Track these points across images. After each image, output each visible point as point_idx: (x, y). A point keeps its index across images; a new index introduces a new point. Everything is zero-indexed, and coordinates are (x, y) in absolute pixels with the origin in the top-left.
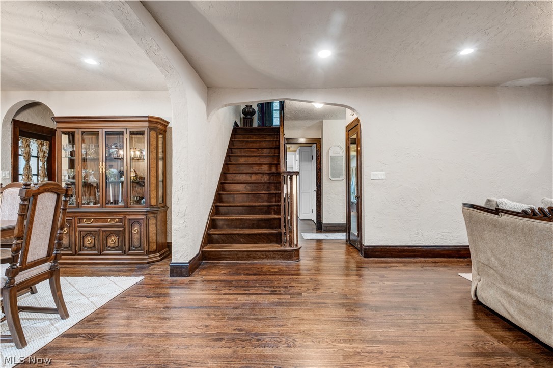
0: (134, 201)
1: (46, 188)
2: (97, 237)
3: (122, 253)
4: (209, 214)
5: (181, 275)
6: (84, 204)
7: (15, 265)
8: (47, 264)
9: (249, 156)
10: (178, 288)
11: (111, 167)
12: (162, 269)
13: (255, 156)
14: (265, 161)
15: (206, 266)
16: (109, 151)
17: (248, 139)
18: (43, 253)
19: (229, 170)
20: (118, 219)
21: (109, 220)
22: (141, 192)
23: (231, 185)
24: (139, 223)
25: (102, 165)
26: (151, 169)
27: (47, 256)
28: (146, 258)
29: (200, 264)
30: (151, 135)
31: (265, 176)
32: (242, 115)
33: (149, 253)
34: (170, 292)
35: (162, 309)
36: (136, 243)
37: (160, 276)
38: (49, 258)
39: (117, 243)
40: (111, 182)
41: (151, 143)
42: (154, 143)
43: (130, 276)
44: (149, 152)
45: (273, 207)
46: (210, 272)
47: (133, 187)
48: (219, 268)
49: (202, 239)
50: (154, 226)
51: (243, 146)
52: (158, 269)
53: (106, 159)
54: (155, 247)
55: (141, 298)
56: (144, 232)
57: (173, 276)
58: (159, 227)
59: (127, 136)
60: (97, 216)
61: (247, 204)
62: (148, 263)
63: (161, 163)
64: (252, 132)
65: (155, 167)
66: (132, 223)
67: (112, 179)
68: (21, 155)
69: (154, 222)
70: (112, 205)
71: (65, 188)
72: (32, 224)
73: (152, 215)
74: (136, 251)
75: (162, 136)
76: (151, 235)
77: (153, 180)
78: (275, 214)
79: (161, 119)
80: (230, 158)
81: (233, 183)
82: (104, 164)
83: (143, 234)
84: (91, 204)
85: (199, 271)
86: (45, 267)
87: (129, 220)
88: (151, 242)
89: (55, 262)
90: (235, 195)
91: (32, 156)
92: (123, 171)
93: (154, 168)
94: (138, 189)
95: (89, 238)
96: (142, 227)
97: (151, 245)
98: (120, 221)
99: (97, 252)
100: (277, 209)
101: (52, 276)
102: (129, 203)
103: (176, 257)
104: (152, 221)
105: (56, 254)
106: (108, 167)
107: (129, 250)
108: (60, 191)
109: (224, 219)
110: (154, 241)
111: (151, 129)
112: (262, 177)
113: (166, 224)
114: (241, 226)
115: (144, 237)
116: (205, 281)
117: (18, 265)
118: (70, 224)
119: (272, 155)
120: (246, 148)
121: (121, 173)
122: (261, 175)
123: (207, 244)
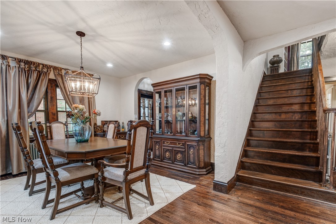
0: (191, 132)
1: (141, 123)
2: (171, 153)
3: (184, 165)
4: (242, 145)
5: (221, 191)
6: (166, 133)
7: (127, 169)
8: (143, 170)
9: (278, 98)
10: (220, 202)
11: (179, 111)
12: (207, 182)
13: (284, 97)
14: (295, 101)
15: (241, 188)
16: (177, 101)
17: (276, 83)
18: (141, 164)
19: (258, 111)
20: (182, 143)
21: (177, 144)
22: (195, 127)
23: (261, 122)
24: (193, 147)
25: (174, 110)
26: (201, 111)
27: (143, 166)
28: (198, 171)
29: (235, 185)
30: (201, 87)
31: (296, 115)
32: (269, 65)
33: (199, 168)
34: (213, 205)
35: (208, 220)
36: (192, 160)
37: (206, 187)
38: (144, 167)
39: (181, 159)
40: (179, 120)
41: (201, 93)
42: (203, 93)
43: (188, 182)
44: (200, 99)
45: (308, 145)
46: (244, 194)
47: (190, 123)
48: (252, 192)
49: (237, 165)
50: (203, 150)
51: (271, 90)
52: (205, 181)
53: (176, 106)
54: (203, 165)
55: (194, 204)
56: (196, 154)
57: (216, 190)
58: (205, 152)
59: (187, 90)
60: (172, 140)
61: (278, 140)
62: (198, 175)
63: (207, 107)
64: (281, 77)
65: (204, 110)
66: (190, 147)
67: (179, 119)
68: (142, 107)
69: (203, 148)
70: (179, 134)
71: (151, 124)
72: (135, 146)
73: (201, 143)
74: (192, 165)
75: (208, 88)
76: (200, 156)
77: (202, 119)
78: (310, 151)
79: (207, 75)
80: (259, 101)
81: (262, 121)
82: (175, 109)
83: (196, 155)
84: (169, 133)
85: (235, 191)
86: (143, 172)
87: (188, 145)
88: (200, 161)
89: (147, 169)
90: (265, 131)
91: (146, 107)
92: (185, 113)
93: (202, 110)
94: (193, 125)
95: (168, 153)
96: (195, 150)
97: (201, 163)
98: (183, 145)
99: (171, 162)
100: (314, 147)
101: (146, 178)
102: (188, 134)
103: (217, 177)
104: (201, 147)
105: (148, 165)
106: (177, 111)
107: (188, 164)
108: (149, 125)
109: (256, 151)
110: (203, 160)
111: (201, 83)
112: (292, 116)
113: (210, 149)
114: (272, 158)
115: (196, 157)
116: (241, 202)
117: (129, 169)
118: (159, 144)
119: (304, 94)
120: (275, 91)
121: (184, 114)
122: (291, 114)
123: (241, 169)
